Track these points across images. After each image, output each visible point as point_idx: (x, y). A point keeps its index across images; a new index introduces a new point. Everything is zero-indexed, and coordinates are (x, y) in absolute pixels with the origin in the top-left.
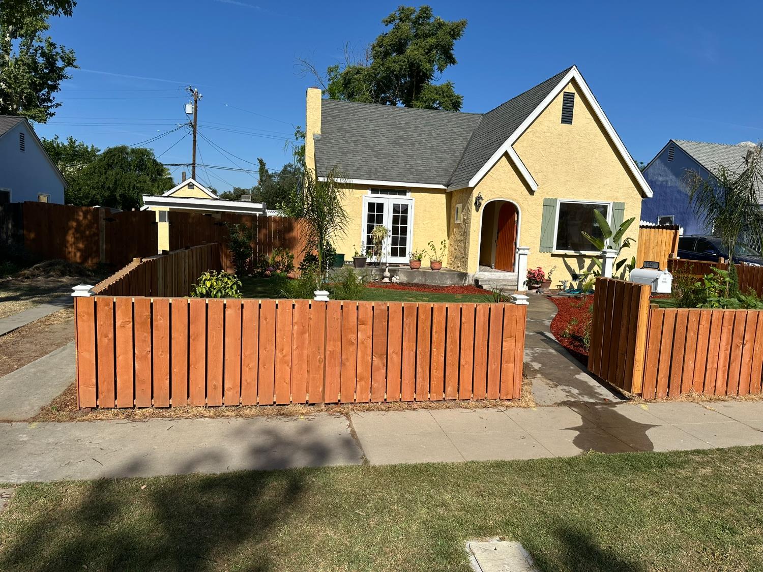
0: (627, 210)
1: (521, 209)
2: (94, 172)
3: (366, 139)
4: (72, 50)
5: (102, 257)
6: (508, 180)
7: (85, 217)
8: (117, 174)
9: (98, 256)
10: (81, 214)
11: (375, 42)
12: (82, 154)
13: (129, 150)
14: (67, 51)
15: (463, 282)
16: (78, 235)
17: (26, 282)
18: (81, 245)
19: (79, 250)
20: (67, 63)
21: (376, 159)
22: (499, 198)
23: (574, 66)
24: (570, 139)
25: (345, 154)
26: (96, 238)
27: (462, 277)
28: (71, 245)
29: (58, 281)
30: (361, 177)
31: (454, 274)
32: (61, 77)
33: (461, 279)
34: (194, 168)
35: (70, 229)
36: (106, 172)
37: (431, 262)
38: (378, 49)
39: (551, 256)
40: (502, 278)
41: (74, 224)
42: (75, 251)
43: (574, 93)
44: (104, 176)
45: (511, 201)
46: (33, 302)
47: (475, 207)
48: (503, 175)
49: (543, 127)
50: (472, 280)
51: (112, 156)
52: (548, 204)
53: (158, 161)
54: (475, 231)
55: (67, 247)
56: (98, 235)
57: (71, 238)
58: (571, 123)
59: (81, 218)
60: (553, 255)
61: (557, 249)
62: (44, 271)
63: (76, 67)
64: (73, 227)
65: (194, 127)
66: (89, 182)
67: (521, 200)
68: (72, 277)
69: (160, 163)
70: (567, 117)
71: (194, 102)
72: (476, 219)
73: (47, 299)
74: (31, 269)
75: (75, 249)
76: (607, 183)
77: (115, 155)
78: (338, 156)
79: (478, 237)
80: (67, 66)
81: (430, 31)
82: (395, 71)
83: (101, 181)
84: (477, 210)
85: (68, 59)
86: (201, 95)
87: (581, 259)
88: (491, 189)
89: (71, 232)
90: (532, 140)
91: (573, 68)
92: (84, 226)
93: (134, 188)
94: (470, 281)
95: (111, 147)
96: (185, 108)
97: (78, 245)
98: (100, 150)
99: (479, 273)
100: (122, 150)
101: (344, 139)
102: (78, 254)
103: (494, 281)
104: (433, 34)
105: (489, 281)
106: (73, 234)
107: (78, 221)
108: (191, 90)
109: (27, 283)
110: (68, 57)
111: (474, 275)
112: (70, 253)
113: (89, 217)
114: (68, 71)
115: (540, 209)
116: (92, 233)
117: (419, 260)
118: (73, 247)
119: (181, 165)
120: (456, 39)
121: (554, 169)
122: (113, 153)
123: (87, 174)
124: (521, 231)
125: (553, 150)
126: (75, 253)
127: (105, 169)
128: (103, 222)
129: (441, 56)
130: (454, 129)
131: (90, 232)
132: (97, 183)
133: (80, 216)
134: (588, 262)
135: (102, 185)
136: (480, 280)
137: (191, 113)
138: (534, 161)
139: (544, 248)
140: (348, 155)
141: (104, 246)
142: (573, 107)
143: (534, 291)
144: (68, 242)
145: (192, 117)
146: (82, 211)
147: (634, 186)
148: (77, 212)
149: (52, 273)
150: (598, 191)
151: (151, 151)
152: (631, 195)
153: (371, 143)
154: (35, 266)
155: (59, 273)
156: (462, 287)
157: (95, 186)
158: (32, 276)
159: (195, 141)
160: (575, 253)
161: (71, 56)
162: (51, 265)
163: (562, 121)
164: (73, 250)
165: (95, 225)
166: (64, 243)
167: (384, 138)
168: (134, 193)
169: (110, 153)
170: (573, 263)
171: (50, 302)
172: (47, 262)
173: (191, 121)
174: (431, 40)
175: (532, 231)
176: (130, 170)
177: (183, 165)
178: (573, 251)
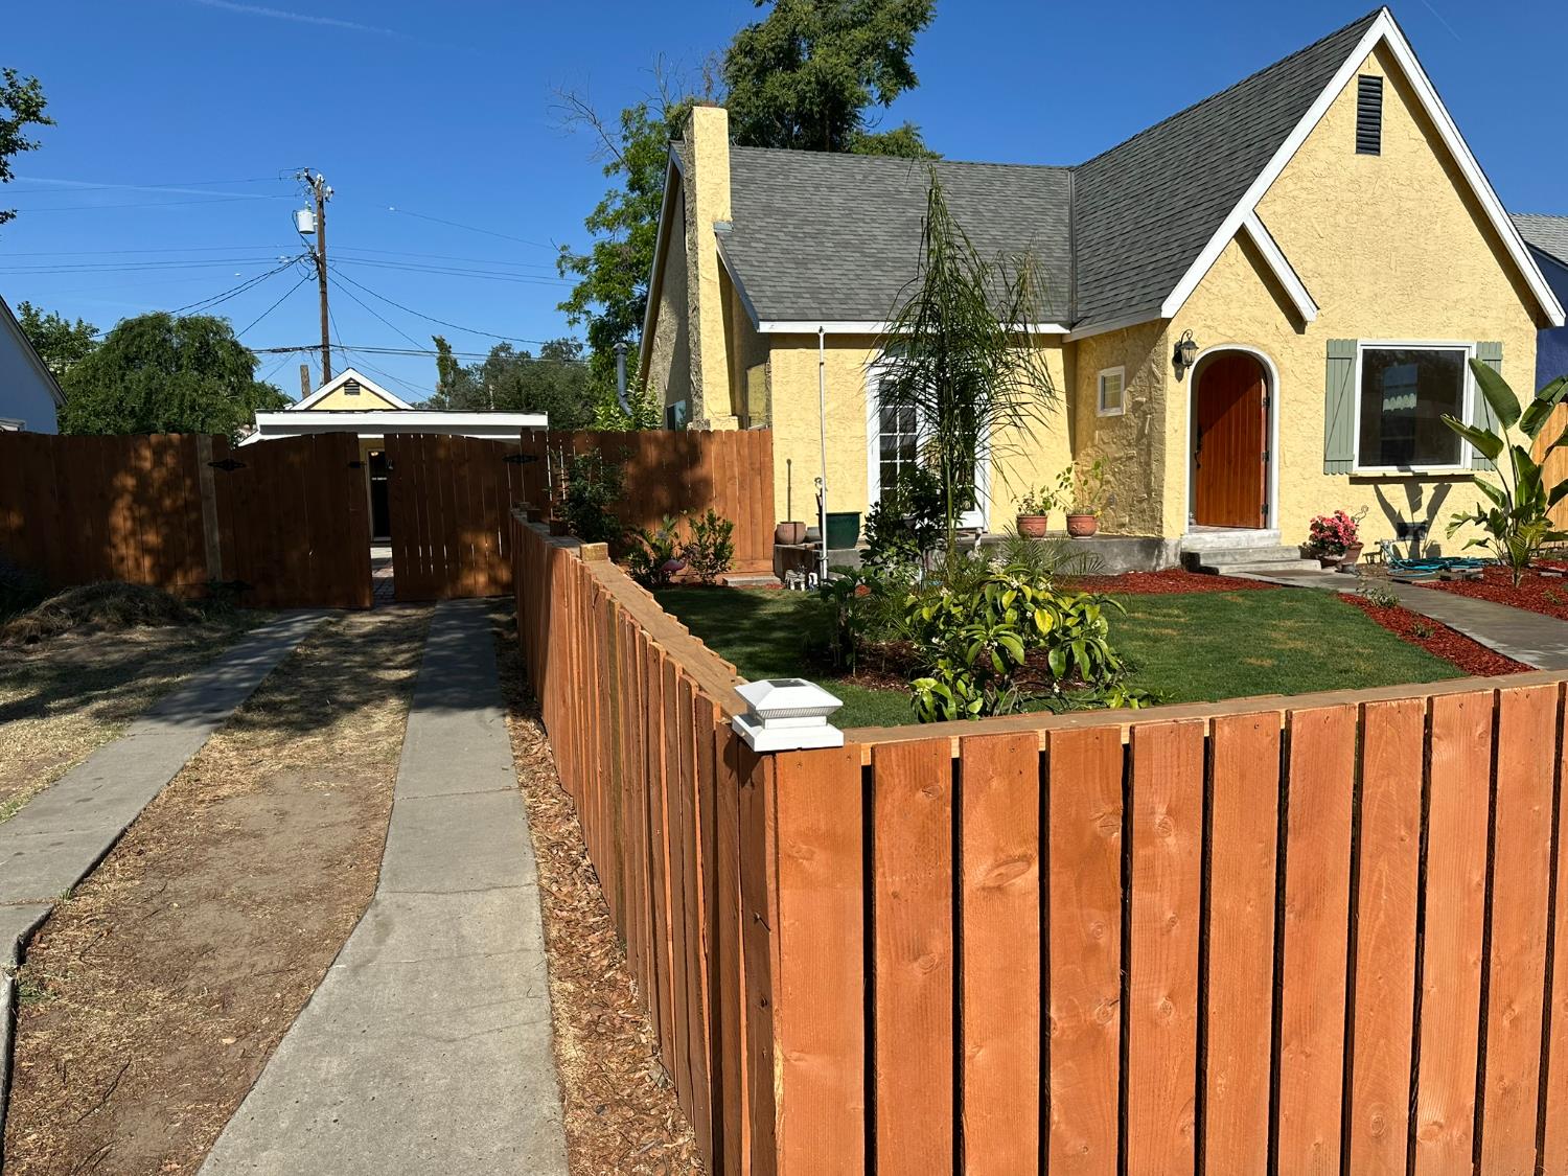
0: (1506, 361)
1: (1278, 369)
2: (94, 377)
3: (836, 228)
4: (35, 81)
5: (215, 565)
6: (1245, 297)
7: (158, 461)
8: (150, 378)
9: (202, 563)
10: (147, 453)
11: (733, 46)
12: (57, 342)
13: (174, 323)
14: (23, 84)
15: (1154, 563)
16: (144, 511)
17: (34, 652)
18: (152, 538)
19: (146, 550)
20: (24, 111)
21: (881, 273)
22: (1228, 343)
23: (1385, 9)
24: (1378, 193)
25: (802, 263)
26: (193, 516)
27: (1150, 551)
28: (125, 539)
29: (125, 642)
30: (864, 317)
31: (1131, 544)
32: (12, 147)
33: (1149, 556)
34: (326, 355)
35: (120, 492)
36: (124, 374)
37: (1068, 517)
38: (741, 59)
39: (1351, 483)
40: (1244, 545)
41: (130, 482)
42: (139, 554)
43: (1381, 79)
44: (120, 386)
45: (1255, 351)
46: (98, 714)
47: (1173, 368)
48: (1233, 284)
49: (1316, 164)
50: (1176, 555)
51: (134, 338)
52: (1337, 354)
53: (244, 343)
54: (1176, 431)
55: (114, 547)
56: (198, 509)
57: (125, 519)
58: (1377, 151)
59: (147, 465)
60: (1355, 480)
61: (1360, 465)
62: (73, 616)
63: (47, 123)
64: (127, 491)
65: (320, 262)
66: (83, 401)
67: (1276, 347)
68: (153, 625)
69: (247, 349)
70: (1369, 141)
71: (317, 206)
72: (1178, 399)
73: (135, 702)
74: (35, 613)
75: (135, 549)
76: (1462, 296)
77: (141, 335)
78: (789, 271)
79: (1185, 446)
80: (25, 119)
81: (853, 14)
82: (787, 104)
83: (112, 396)
84: (1179, 377)
85: (26, 102)
86: (329, 189)
87: (1413, 484)
88: (1209, 323)
89: (122, 503)
90: (1293, 198)
91: (1382, 13)
92: (156, 485)
93: (192, 409)
94: (1170, 559)
95: (129, 318)
96: (296, 223)
97: (145, 538)
98: (97, 331)
99: (1190, 537)
100: (159, 321)
101: (785, 230)
102: (147, 562)
103: (1236, 553)
104: (861, 23)
105: (1223, 555)
106: (130, 509)
107: (138, 473)
108: (309, 178)
109: (38, 656)
110: (25, 97)
111: (1179, 543)
112: (122, 559)
113: (169, 460)
114: (27, 131)
115: (1321, 367)
116: (180, 502)
117: (1042, 513)
118: (132, 542)
119: (296, 349)
120: (916, 29)
121: (1345, 266)
122: (136, 331)
123: (79, 382)
124: (1280, 425)
125: (1340, 219)
126: (136, 560)
127: (120, 368)
128: (207, 473)
129: (885, 69)
130: (1025, 201)
131: (174, 501)
132: (103, 401)
133: (145, 459)
134: (1428, 490)
135: (116, 407)
136: (1202, 553)
137: (312, 230)
138: (1300, 247)
139: (1332, 464)
140: (810, 266)
141: (217, 537)
142: (1380, 112)
143: (1332, 570)
144: (115, 530)
145: (314, 240)
146: (149, 446)
147: (1519, 302)
148: (136, 451)
149: (96, 619)
150: (1445, 318)
151: (225, 323)
152: (1514, 324)
153: (852, 237)
154: (45, 603)
155: (117, 617)
156: (1154, 574)
157: (99, 409)
158: (43, 632)
159: (324, 293)
160: (1401, 471)
161: (31, 94)
162: (90, 597)
163: (1358, 147)
164: (131, 552)
165: (188, 482)
166: (105, 534)
167: (877, 225)
168: (194, 421)
169: (130, 331)
170: (1397, 495)
171: (154, 713)
172: (77, 591)
173: (312, 248)
174: (861, 35)
175: (1304, 422)
176: (179, 368)
177: (301, 349)
178: (1395, 468)
